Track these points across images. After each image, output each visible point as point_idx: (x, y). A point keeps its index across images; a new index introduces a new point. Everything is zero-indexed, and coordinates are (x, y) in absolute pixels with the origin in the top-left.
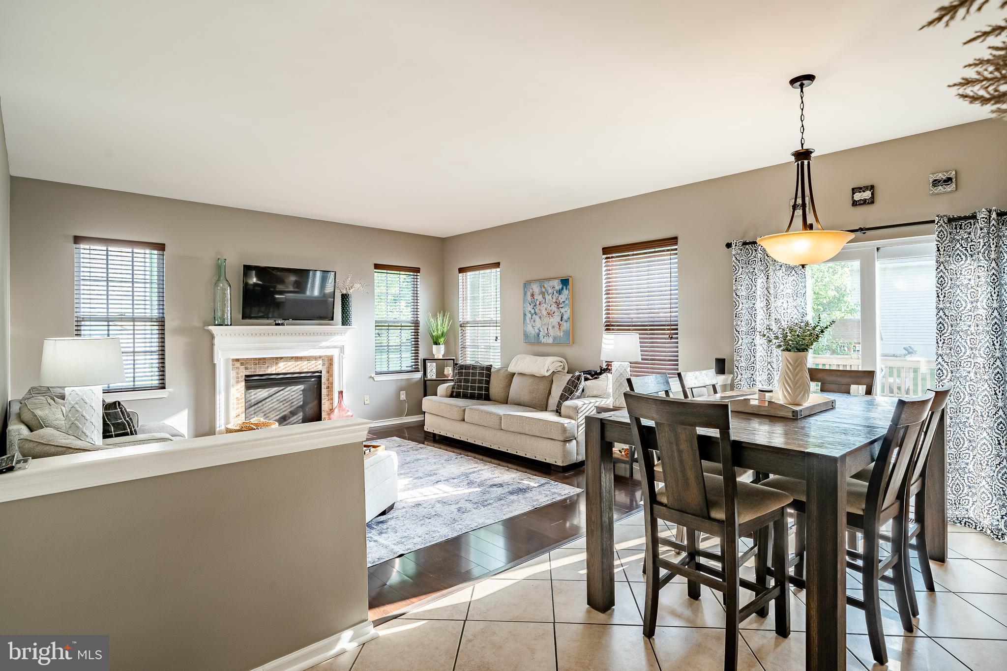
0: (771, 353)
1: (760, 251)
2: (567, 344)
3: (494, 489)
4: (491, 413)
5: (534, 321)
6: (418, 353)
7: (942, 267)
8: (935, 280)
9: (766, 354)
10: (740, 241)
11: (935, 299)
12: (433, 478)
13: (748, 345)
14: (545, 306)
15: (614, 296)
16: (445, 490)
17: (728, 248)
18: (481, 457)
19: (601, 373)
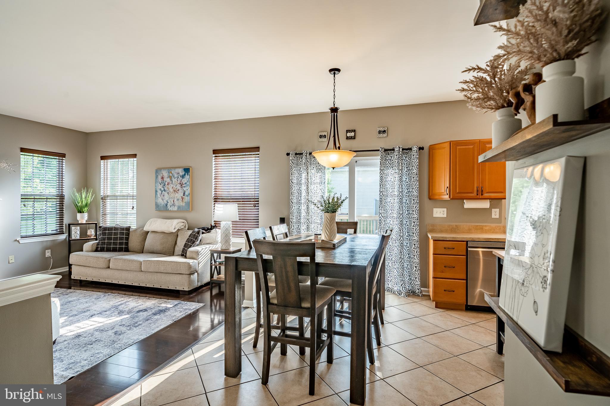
0: (309, 214)
1: (304, 159)
2: (187, 211)
3: (141, 314)
4: (133, 261)
5: (164, 196)
6: (63, 220)
7: (382, 172)
8: (379, 178)
9: (306, 215)
10: (294, 152)
11: (379, 187)
12: (87, 314)
13: (297, 210)
14: (172, 186)
15: (219, 180)
16: (99, 321)
17: (288, 156)
18: (124, 293)
19: (211, 229)
